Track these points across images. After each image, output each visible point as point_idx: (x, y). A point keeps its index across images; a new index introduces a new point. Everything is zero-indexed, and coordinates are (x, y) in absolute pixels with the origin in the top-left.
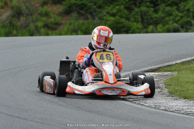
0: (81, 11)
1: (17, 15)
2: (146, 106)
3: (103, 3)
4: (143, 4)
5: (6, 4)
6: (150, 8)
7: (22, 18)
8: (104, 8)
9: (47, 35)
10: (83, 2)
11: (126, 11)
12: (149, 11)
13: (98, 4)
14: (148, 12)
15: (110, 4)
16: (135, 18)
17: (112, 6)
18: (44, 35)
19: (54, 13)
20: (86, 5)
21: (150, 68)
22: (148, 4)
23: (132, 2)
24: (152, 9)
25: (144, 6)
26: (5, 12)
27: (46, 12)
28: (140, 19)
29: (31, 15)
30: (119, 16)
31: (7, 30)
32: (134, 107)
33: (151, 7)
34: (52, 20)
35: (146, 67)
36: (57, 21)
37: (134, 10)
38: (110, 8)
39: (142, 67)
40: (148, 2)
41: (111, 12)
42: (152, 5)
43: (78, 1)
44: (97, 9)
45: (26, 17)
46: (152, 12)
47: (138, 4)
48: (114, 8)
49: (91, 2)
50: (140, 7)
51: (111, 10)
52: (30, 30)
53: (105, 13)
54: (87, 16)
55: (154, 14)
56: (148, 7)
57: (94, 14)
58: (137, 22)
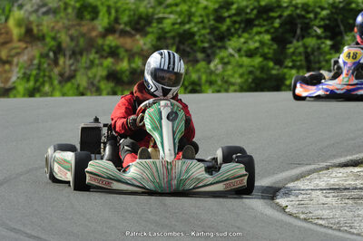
0: (182, 47)
1: (51, 54)
2: (353, 234)
3: (228, 29)
4: (310, 31)
5: (29, 31)
6: (323, 40)
7: (61, 61)
8: (229, 40)
9: (114, 93)
10: (187, 27)
11: (275, 46)
12: (323, 46)
13: (216, 32)
14: (319, 48)
15: (243, 32)
16: (293, 61)
17: (246, 35)
18: (108, 94)
19: (127, 51)
20: (193, 35)
21: (349, 158)
22: (319, 31)
23: (288, 27)
24: (329, 42)
25: (313, 37)
26: (26, 48)
27: (110, 47)
28: (304, 63)
29: (81, 54)
30: (261, 56)
31: (31, 84)
32: (331, 235)
33: (326, 38)
34: (124, 65)
35: (341, 156)
36: (134, 65)
37: (291, 43)
38: (242, 40)
39: (335, 156)
40: (319, 27)
41: (245, 48)
42: (328, 34)
43: (177, 26)
44: (214, 42)
45: (70, 58)
46: (328, 48)
47: (299, 31)
48: (251, 39)
49: (204, 28)
50: (303, 37)
51: (245, 43)
52: (79, 86)
53: (231, 51)
54: (195, 57)
55: (332, 51)
56: (319, 37)
57: (209, 51)
58: (298, 68)
